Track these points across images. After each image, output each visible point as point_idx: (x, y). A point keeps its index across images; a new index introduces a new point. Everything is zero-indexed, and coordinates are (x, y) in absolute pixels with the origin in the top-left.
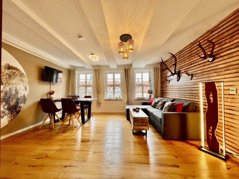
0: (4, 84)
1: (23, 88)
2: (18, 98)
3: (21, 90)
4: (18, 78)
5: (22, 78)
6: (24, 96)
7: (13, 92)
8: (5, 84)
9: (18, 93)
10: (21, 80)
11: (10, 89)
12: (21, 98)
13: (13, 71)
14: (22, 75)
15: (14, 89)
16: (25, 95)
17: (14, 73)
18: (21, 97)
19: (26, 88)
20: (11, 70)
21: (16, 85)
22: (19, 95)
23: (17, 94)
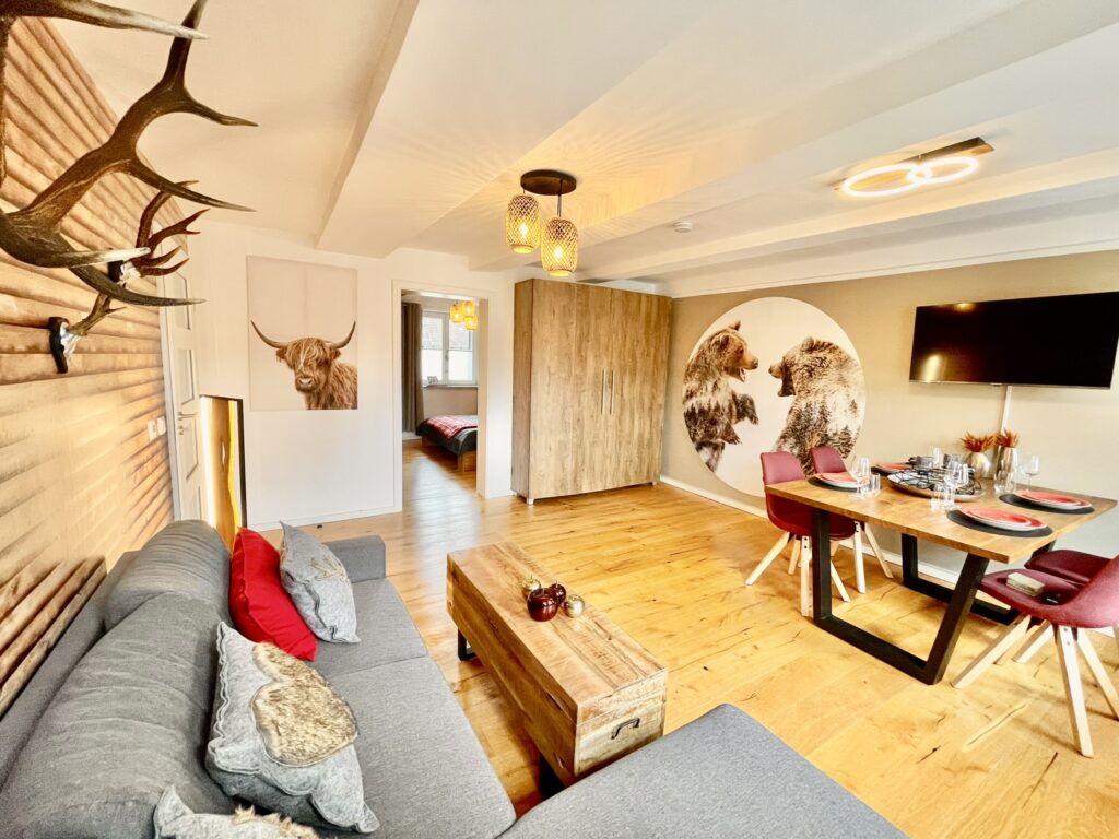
0: (796, 391)
1: (844, 404)
2: (826, 435)
3: (837, 410)
4: (832, 373)
5: (844, 374)
6: (846, 432)
7: (816, 416)
8: (799, 391)
9: (829, 418)
10: (841, 380)
11: (808, 406)
12: (836, 438)
13: (821, 355)
14: (844, 362)
15: (818, 406)
16: (850, 429)
17: (823, 360)
18: (835, 434)
19: (854, 406)
20: (814, 355)
21: (825, 397)
22: (829, 426)
23: (826, 421)
